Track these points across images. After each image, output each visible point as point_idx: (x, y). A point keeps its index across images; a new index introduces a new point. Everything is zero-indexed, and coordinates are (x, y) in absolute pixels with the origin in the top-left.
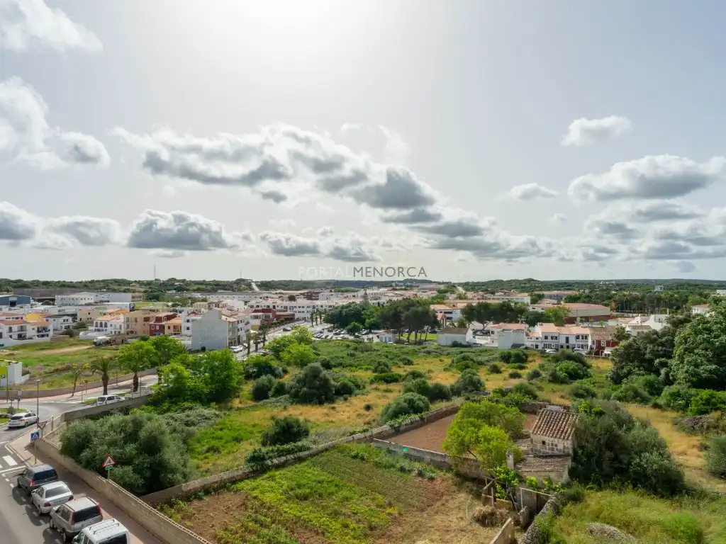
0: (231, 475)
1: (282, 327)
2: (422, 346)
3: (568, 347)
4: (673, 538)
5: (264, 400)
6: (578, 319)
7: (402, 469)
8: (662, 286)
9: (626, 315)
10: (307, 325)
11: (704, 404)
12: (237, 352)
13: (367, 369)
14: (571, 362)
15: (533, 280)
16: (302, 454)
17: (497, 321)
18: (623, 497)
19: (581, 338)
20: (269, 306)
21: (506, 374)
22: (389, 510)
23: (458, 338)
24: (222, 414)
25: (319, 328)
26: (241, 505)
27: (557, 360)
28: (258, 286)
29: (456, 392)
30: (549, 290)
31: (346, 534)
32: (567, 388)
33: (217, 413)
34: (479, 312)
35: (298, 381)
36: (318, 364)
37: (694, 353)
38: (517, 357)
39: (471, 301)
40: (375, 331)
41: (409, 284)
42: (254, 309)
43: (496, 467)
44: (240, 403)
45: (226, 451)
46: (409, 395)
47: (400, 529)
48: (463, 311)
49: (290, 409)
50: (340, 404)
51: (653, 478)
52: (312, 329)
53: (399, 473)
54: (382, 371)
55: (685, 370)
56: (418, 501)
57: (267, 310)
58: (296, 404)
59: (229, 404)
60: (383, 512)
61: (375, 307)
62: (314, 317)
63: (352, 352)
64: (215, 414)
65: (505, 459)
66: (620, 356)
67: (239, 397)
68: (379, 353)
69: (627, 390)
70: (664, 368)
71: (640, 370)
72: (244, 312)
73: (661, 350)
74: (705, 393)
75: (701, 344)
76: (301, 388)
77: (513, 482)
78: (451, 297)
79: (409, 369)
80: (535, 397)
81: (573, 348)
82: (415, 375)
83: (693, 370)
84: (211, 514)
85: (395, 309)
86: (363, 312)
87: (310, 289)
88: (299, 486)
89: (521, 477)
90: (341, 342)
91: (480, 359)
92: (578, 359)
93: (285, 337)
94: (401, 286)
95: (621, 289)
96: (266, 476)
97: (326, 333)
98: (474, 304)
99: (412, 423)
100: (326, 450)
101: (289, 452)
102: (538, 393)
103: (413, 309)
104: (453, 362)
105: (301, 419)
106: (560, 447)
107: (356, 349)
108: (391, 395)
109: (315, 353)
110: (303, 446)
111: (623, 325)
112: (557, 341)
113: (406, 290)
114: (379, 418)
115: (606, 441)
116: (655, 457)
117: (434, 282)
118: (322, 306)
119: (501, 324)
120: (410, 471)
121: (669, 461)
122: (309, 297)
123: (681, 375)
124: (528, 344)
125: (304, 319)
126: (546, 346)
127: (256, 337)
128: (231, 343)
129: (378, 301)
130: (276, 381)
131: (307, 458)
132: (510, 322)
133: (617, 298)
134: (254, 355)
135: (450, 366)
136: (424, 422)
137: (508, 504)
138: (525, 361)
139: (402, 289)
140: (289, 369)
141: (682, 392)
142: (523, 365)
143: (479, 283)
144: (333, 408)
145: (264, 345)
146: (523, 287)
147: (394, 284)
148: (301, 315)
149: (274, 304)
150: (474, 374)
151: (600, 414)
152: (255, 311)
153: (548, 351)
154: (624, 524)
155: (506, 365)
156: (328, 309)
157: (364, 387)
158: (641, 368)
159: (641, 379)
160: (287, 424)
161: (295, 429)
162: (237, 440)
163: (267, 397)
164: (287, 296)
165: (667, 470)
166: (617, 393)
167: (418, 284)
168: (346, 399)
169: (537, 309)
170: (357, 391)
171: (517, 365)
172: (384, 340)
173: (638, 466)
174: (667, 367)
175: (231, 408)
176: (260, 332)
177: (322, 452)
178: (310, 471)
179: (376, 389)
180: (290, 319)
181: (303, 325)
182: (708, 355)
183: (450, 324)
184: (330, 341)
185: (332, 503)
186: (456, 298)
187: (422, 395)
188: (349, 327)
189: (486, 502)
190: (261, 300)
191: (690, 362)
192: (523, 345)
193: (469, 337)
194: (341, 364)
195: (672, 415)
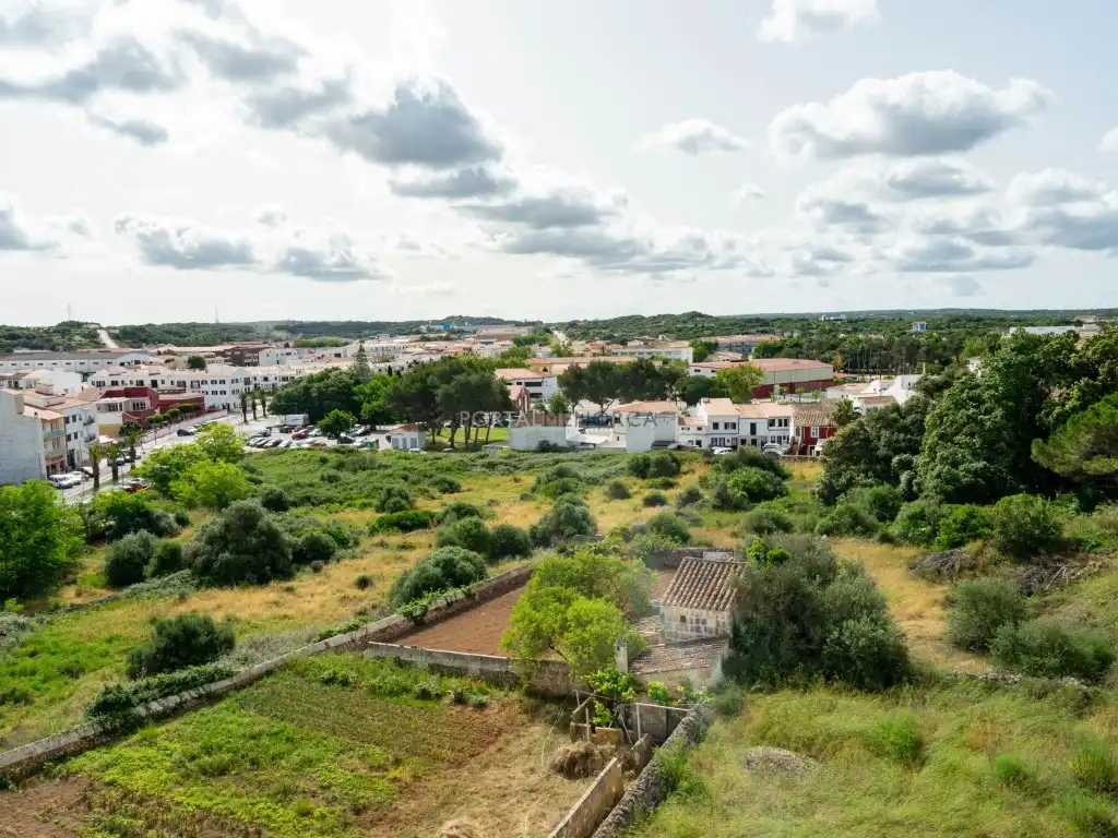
0: (52, 746)
1: (176, 427)
2: (479, 453)
3: (754, 442)
4: (877, 756)
5: (133, 586)
6: (777, 388)
7: (425, 695)
8: (924, 323)
9: (859, 378)
10: (233, 422)
11: (957, 530)
12: (69, 487)
13: (364, 506)
14: (754, 469)
15: (700, 315)
16: (214, 687)
17: (628, 398)
18: (808, 698)
19: (777, 424)
20: (141, 383)
21: (637, 500)
22: (393, 773)
23: (551, 434)
24: (33, 622)
25: (261, 426)
26: (78, 803)
27: (731, 466)
28: (115, 337)
29: (541, 539)
30: (729, 334)
31: (306, 828)
32: (743, 518)
33: (22, 619)
34: (592, 381)
35: (211, 540)
36: (253, 503)
37: (952, 442)
38: (660, 466)
39: (577, 360)
40: (383, 428)
41: (455, 328)
42: (104, 390)
43: (596, 673)
44: (79, 594)
45: (47, 697)
46: (445, 553)
47: (413, 804)
48: (562, 381)
49: (194, 599)
50: (305, 581)
51: (859, 663)
52: (245, 428)
53: (420, 703)
54: (397, 508)
55: (935, 473)
56: (453, 749)
57: (138, 391)
58: (208, 587)
59: (52, 600)
60: (383, 777)
61: (383, 378)
62: (249, 402)
63: (333, 472)
64: (15, 623)
65: (612, 655)
66: (837, 453)
67: (74, 582)
68: (389, 471)
69: (841, 514)
70: (906, 472)
71: (867, 477)
72: (81, 397)
73: (904, 440)
74: (961, 511)
75: (964, 425)
76: (217, 554)
77: (624, 694)
78: (541, 352)
79: (451, 500)
80: (685, 538)
81: (763, 444)
82: (462, 511)
83: (948, 472)
84: (9, 829)
85: (423, 381)
86: (355, 389)
87: (239, 343)
88: (208, 750)
89: (640, 685)
90: (310, 453)
91: (590, 473)
92: (768, 464)
93: (179, 448)
94: (439, 331)
95: (856, 330)
96: (135, 737)
97: (276, 435)
98: (583, 366)
99: (449, 605)
100: (269, 673)
101: (185, 685)
102: (692, 531)
103: (461, 378)
104: (539, 482)
105: (218, 618)
106: (711, 624)
107: (340, 466)
108: (413, 555)
109: (251, 480)
110: (217, 671)
111: (851, 398)
112: (735, 431)
113: (447, 339)
114: (386, 600)
115: (789, 607)
116: (863, 626)
117: (509, 323)
118: (266, 379)
119: (633, 403)
120: (439, 697)
121: (886, 630)
122: (237, 359)
123: (930, 483)
124: (683, 440)
125: (227, 407)
126: (714, 442)
127: (112, 453)
128: (54, 467)
129: (388, 364)
130: (159, 544)
131: (227, 692)
132: (652, 398)
133: (846, 346)
134: (106, 490)
135: (534, 490)
136: (472, 603)
137: (616, 733)
138: (676, 472)
139: (441, 339)
140: (190, 515)
141: (928, 511)
142: (671, 480)
143: (596, 323)
144: (289, 590)
145: (133, 467)
146: (680, 330)
147: (423, 328)
148: (219, 400)
149: (154, 378)
150: (575, 504)
151: (780, 559)
152: (109, 394)
153: (717, 451)
154: (804, 744)
155: (640, 482)
156: (280, 384)
157: (357, 543)
158: (870, 474)
159: (868, 493)
160: (185, 630)
161: (203, 639)
162: (73, 672)
163: (141, 579)
164: (186, 358)
165: (881, 644)
166: (825, 521)
167: (474, 328)
168: (317, 570)
169: (706, 371)
170: (340, 552)
171: (659, 480)
172: (401, 446)
173: (838, 644)
174: (911, 469)
175: (57, 607)
176: (122, 439)
177: (260, 677)
178: (234, 717)
179: (382, 545)
180: (195, 409)
181: (224, 420)
182: (974, 444)
183: (536, 408)
184: (283, 452)
185: (278, 775)
186: (551, 355)
187: (472, 549)
188: (326, 420)
189: (577, 734)
190: (122, 369)
191: (947, 458)
192: (673, 442)
193: (571, 432)
194: (308, 499)
195: (909, 552)
